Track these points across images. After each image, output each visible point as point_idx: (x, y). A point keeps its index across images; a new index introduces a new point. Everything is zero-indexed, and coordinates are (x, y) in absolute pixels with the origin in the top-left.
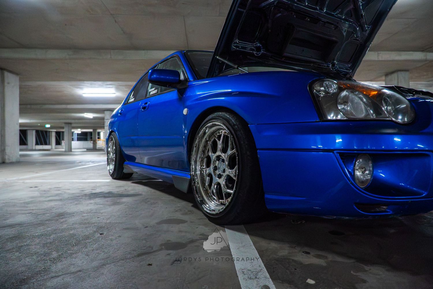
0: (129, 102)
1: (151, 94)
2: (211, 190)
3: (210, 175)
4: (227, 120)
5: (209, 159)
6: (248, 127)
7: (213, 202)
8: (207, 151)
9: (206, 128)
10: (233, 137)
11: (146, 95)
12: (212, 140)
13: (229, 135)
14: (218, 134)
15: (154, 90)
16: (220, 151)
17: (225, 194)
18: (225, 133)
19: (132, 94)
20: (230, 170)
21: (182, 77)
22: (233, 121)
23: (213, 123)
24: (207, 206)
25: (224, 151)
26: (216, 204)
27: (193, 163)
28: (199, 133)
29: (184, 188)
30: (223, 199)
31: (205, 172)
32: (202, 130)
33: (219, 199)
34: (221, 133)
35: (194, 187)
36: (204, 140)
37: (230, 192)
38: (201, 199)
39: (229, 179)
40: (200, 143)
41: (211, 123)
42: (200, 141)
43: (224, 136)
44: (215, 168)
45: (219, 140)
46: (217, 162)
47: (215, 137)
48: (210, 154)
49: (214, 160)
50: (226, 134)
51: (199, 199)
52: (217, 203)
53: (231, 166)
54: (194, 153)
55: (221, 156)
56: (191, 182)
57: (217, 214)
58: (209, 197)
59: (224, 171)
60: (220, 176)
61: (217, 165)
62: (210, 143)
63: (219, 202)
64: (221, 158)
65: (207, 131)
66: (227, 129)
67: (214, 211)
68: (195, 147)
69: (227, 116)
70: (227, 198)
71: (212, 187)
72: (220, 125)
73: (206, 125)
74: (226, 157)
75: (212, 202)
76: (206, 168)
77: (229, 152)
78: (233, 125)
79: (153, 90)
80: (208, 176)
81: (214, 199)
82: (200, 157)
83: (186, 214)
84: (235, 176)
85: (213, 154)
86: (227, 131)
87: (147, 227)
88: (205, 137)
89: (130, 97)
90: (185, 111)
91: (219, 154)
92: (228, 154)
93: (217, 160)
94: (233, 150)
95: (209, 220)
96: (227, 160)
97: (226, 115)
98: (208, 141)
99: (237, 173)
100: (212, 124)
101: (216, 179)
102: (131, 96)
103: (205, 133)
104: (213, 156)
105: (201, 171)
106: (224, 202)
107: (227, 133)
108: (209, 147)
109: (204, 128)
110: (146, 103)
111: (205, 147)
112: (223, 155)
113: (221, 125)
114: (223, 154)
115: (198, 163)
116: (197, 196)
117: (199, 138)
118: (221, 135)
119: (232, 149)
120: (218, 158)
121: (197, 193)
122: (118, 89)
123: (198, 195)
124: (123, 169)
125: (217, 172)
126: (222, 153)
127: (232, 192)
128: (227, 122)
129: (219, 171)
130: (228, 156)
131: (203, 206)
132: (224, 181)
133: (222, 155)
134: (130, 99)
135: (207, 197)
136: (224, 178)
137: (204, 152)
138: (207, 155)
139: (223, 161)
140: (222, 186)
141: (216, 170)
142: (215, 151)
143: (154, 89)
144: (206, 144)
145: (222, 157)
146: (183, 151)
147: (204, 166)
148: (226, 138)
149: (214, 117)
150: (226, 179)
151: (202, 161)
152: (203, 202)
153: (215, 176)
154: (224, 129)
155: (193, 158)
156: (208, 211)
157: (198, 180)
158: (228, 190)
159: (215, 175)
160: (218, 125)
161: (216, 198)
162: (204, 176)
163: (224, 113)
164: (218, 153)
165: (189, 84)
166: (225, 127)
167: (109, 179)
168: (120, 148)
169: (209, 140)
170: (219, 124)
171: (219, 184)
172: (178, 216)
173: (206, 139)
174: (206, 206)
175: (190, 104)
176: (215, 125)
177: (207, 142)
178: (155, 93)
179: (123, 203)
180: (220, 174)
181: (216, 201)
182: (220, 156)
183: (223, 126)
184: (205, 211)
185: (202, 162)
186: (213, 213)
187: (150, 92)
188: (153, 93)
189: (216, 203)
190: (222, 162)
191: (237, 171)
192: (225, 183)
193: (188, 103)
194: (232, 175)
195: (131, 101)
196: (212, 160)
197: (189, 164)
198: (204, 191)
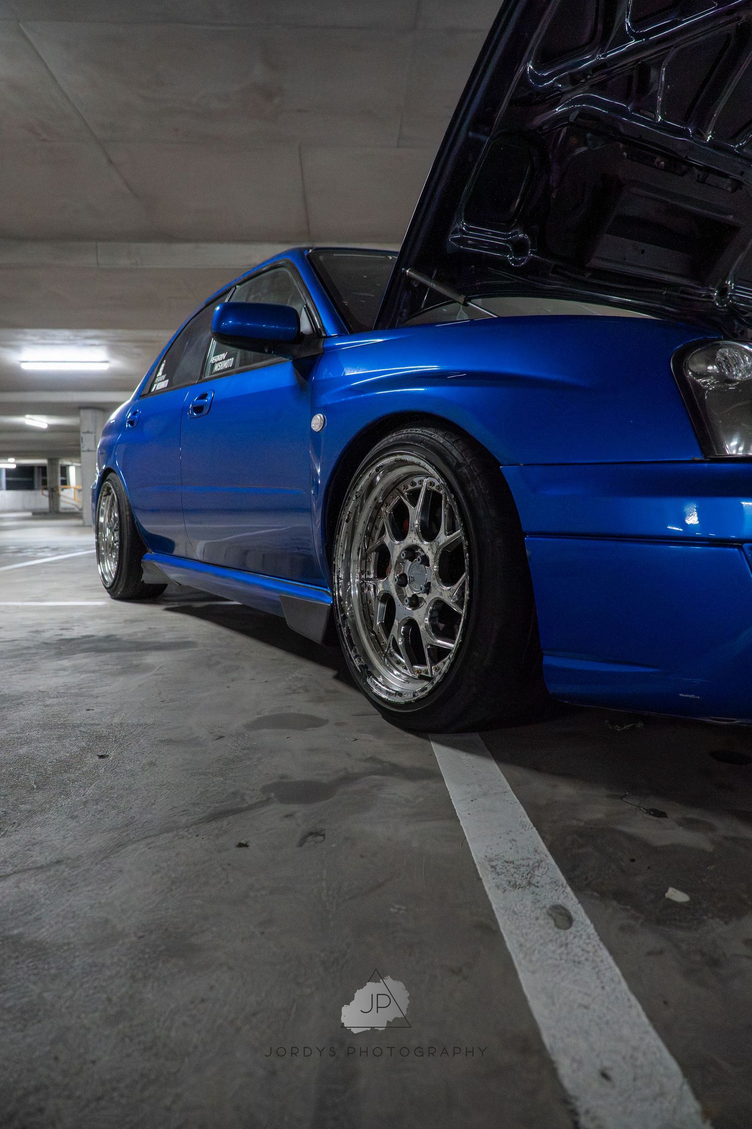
0: (153, 390)
1: (216, 368)
2: (391, 638)
3: (387, 598)
4: (439, 451)
5: (384, 554)
6: (500, 471)
7: (396, 672)
8: (378, 532)
9: (377, 470)
10: (457, 499)
11: (203, 372)
12: (394, 502)
13: (441, 492)
14: (410, 488)
15: (226, 358)
16: (417, 533)
17: (429, 650)
18: (432, 484)
19: (161, 369)
20: (445, 588)
21: (305, 326)
22: (455, 453)
23: (399, 457)
24: (380, 683)
25: (429, 533)
26: (403, 677)
27: (339, 564)
28: (357, 484)
29: (315, 629)
30: (425, 664)
31: (372, 589)
32: (367, 476)
33: (413, 662)
34: (418, 486)
35: (344, 630)
36: (370, 503)
37: (444, 645)
38: (363, 662)
39: (441, 611)
40: (358, 511)
41: (393, 458)
43: (428, 492)
44: (402, 581)
45: (414, 504)
46: (409, 563)
47: (403, 495)
48: (387, 539)
49: (399, 557)
50: (434, 488)
51: (357, 662)
52: (408, 672)
53: (448, 576)
54: (342, 537)
55: (420, 548)
56: (334, 615)
57: (408, 705)
58: (386, 656)
59: (428, 589)
60: (415, 602)
61: (406, 572)
62: (386, 510)
63: (413, 671)
64: (418, 554)
65: (378, 478)
66: (437, 476)
67: (400, 694)
68: (347, 521)
69: (439, 438)
70: (434, 662)
71: (394, 632)
72: (419, 465)
73: (377, 462)
74: (435, 550)
75: (393, 672)
76: (374, 578)
77: (443, 538)
78: (454, 464)
79: (223, 360)
80: (383, 601)
81: (399, 662)
82: (359, 549)
83: (320, 700)
84: (460, 603)
85: (397, 542)
86: (438, 480)
87: (221, 737)
88: (373, 495)
89: (156, 377)
90: (317, 422)
91: (415, 542)
92: (440, 544)
93: (406, 558)
94: (454, 534)
95: (384, 717)
96: (435, 558)
97: (435, 436)
98: (382, 505)
99: (466, 598)
100: (396, 461)
101: (403, 611)
102: (160, 374)
103: (372, 485)
104: (397, 549)
105: (362, 587)
106: (427, 673)
107: (437, 484)
108: (384, 522)
109: (373, 471)
110: (204, 396)
111: (373, 520)
112: (425, 546)
113: (422, 463)
114: (426, 543)
115: (355, 565)
116: (353, 654)
117: (357, 498)
118: (418, 491)
119: (451, 529)
120: (412, 552)
121: (352, 645)
122: (114, 348)
123: (355, 651)
124: (140, 571)
125: (409, 592)
126: (421, 541)
127: (452, 645)
128: (437, 455)
129: (412, 589)
130: (438, 549)
131: (368, 681)
132: (426, 615)
133: (422, 546)
134: (157, 380)
135: (379, 657)
136: (427, 609)
137: (369, 535)
138: (377, 543)
139: (425, 561)
140: (422, 627)
141: (405, 586)
142: (400, 534)
143: (223, 356)
144: (374, 515)
145: (422, 551)
147: (369, 573)
148: (433, 499)
149: (401, 439)
150: (431, 612)
151: (365, 557)
152: (368, 670)
153: (402, 601)
154: (428, 475)
155: (341, 551)
156: (384, 696)
157: (354, 609)
158: (439, 641)
159: (402, 597)
160: (413, 464)
161: (404, 661)
162: (370, 602)
163: (428, 432)
164: (412, 539)
165: (326, 345)
166: (431, 470)
167: (103, 601)
168: (132, 516)
169: (385, 503)
170: (416, 460)
171: (411, 624)
172: (301, 705)
173: (376, 499)
174: (377, 680)
175: (329, 403)
176: (404, 463)
177: (377, 507)
178: (229, 368)
179: (148, 668)
180: (414, 596)
181: (405, 668)
182: (416, 547)
183: (427, 466)
184: (375, 695)
185: (364, 562)
186: (398, 699)
187: (213, 365)
188: (221, 368)
189: (403, 674)
190: (423, 566)
191: (467, 592)
192: (430, 620)
193: (326, 399)
194: (450, 602)
195: (158, 388)
196: (394, 559)
197: (331, 567)
198: (370, 639)
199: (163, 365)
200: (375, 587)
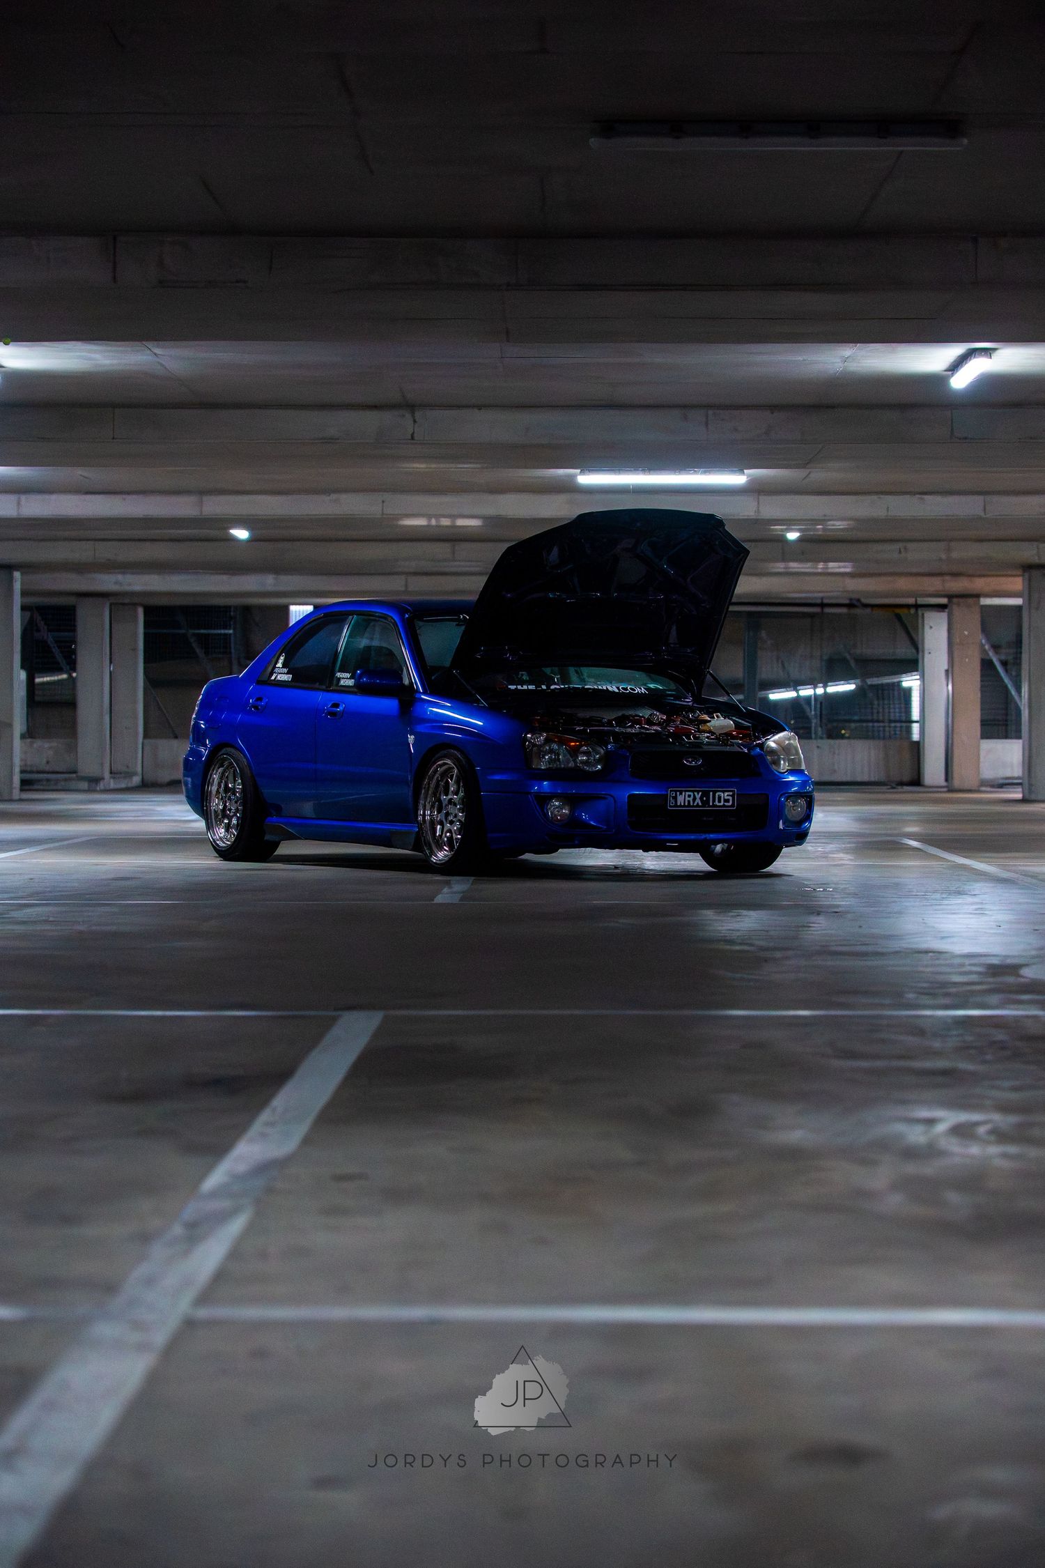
0: (273, 678)
1: (342, 683)
2: (443, 839)
3: (442, 822)
4: (458, 759)
5: (440, 801)
6: (474, 769)
8: (437, 793)
9: (437, 766)
10: (465, 779)
11: (330, 682)
12: (445, 780)
13: (460, 776)
14: (450, 774)
15: (351, 678)
16: (452, 793)
17: (456, 841)
19: (280, 660)
20: (461, 814)
21: (406, 682)
22: (464, 764)
24: (435, 859)
25: (456, 793)
27: (421, 808)
28: (428, 772)
32: (433, 769)
33: (450, 849)
34: (453, 773)
35: (423, 839)
36: (434, 780)
37: (460, 837)
38: (430, 851)
39: (460, 824)
40: (430, 783)
41: (444, 761)
42: (431, 778)
44: (447, 814)
45: (452, 781)
46: (449, 806)
47: (448, 777)
48: (442, 797)
49: (446, 803)
51: (427, 852)
53: (461, 810)
54: (422, 794)
56: (419, 836)
57: (446, 863)
59: (456, 815)
61: (449, 809)
62: (441, 783)
64: (453, 801)
65: (438, 769)
66: (458, 770)
68: (424, 789)
70: (457, 844)
72: (451, 765)
73: (436, 762)
74: (459, 800)
75: (441, 852)
76: (436, 813)
77: (462, 794)
78: (464, 768)
79: (347, 678)
80: (440, 825)
81: (444, 848)
82: (430, 801)
84: (466, 820)
85: (445, 797)
88: (436, 777)
90: (411, 739)
92: (461, 797)
93: (449, 804)
96: (458, 803)
97: (458, 754)
99: (467, 816)
102: (279, 665)
103: (436, 771)
104: (445, 799)
105: (431, 817)
106: (453, 849)
107: (459, 774)
108: (441, 788)
109: (435, 766)
110: (337, 705)
111: (437, 785)
113: (453, 765)
114: (456, 797)
115: (428, 806)
116: (426, 848)
117: (429, 777)
118: (453, 776)
119: (463, 791)
120: (450, 801)
121: (426, 844)
125: (451, 818)
126: (454, 796)
127: (462, 836)
128: (457, 761)
131: (432, 858)
132: (456, 827)
134: (276, 670)
135: (437, 848)
137: (434, 794)
138: (438, 798)
141: (448, 816)
143: (348, 675)
146: (408, 792)
149: (446, 753)
151: (432, 807)
152: (432, 854)
154: (454, 768)
155: (422, 802)
157: (428, 827)
158: (458, 836)
159: (446, 819)
160: (449, 765)
161: (446, 847)
162: (435, 825)
163: (455, 752)
164: (451, 796)
165: (417, 696)
168: (254, 788)
169: (442, 780)
170: (450, 763)
171: (450, 831)
173: (438, 777)
176: (445, 764)
177: (438, 782)
181: (447, 852)
182: (451, 799)
184: (435, 863)
186: (442, 862)
187: (339, 679)
188: (347, 684)
190: (455, 806)
191: (467, 814)
193: (415, 727)
195: (279, 678)
196: (444, 805)
197: (417, 810)
198: (435, 843)
199: (282, 658)
200: (437, 817)
